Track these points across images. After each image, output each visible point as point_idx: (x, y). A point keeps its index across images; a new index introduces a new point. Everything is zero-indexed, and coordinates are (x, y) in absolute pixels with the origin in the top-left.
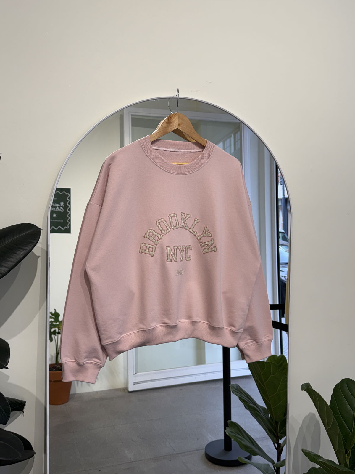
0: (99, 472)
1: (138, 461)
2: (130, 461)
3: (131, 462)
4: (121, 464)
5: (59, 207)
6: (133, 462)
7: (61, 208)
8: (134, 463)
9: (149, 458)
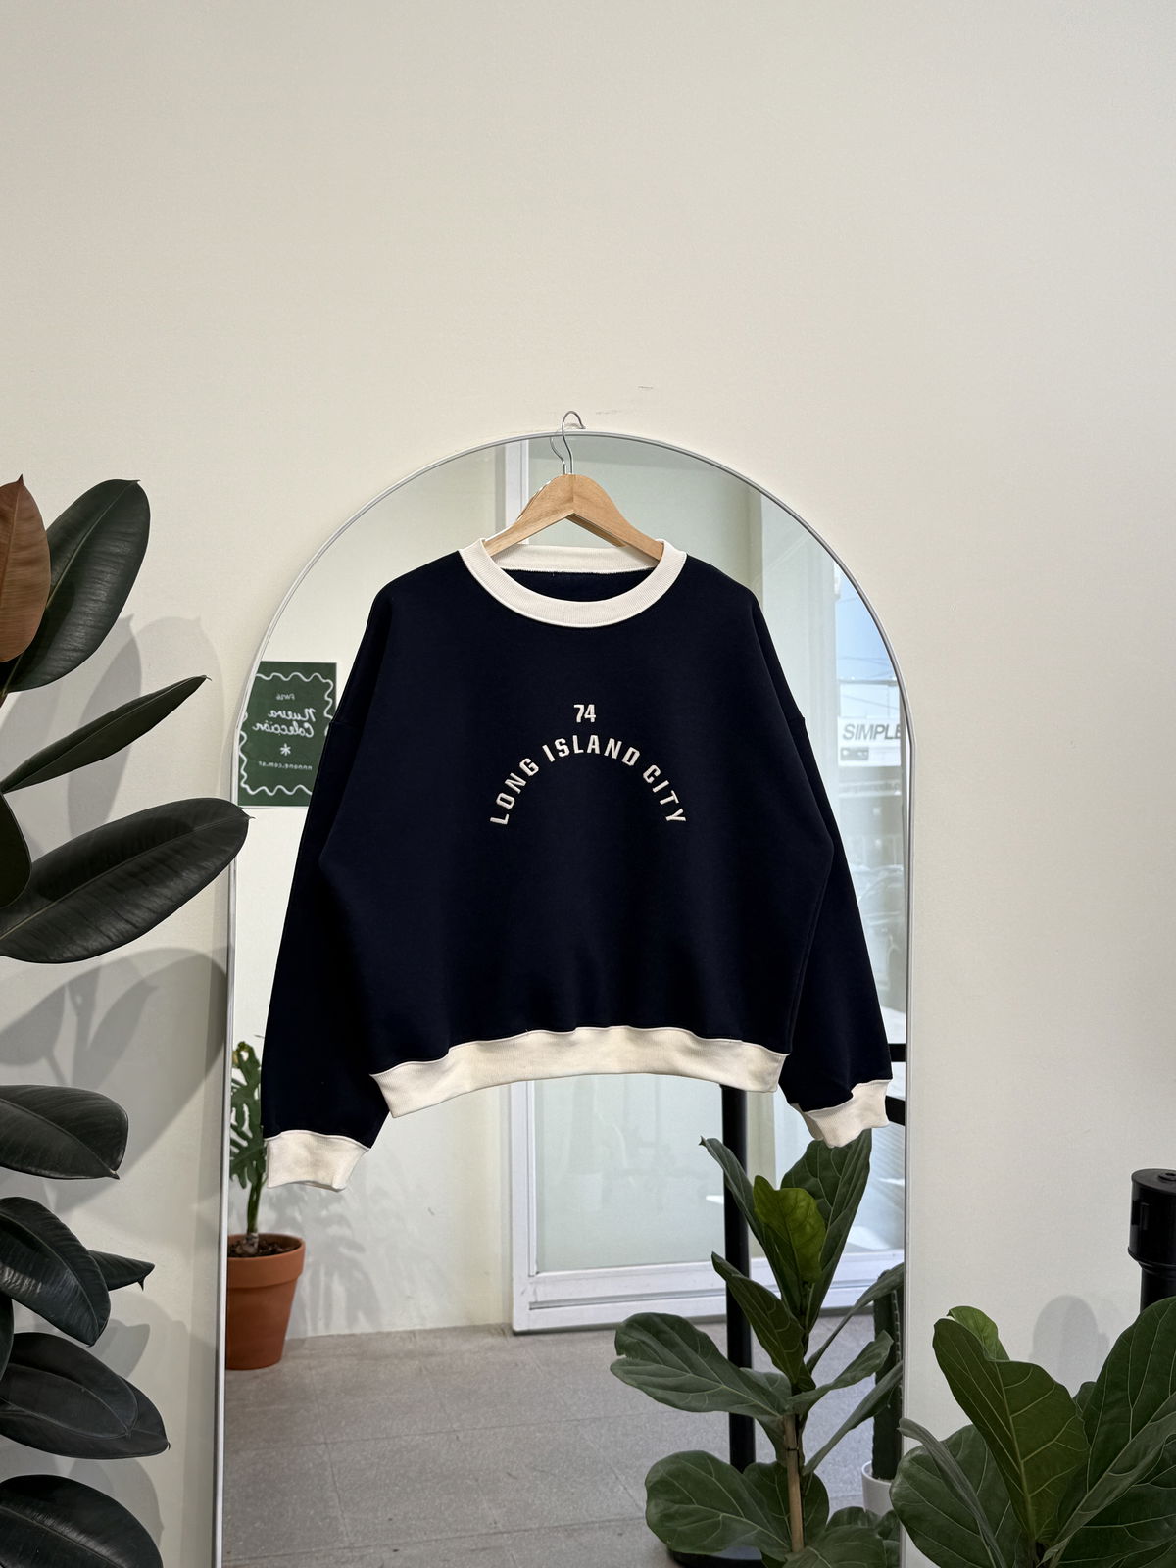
0: (393, 1554)
1: (519, 1531)
2: (491, 1531)
3: (495, 1533)
4: (464, 1537)
5: (300, 724)
6: (502, 1533)
7: (306, 725)
8: (505, 1535)
9: (556, 1524)
